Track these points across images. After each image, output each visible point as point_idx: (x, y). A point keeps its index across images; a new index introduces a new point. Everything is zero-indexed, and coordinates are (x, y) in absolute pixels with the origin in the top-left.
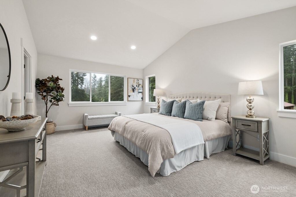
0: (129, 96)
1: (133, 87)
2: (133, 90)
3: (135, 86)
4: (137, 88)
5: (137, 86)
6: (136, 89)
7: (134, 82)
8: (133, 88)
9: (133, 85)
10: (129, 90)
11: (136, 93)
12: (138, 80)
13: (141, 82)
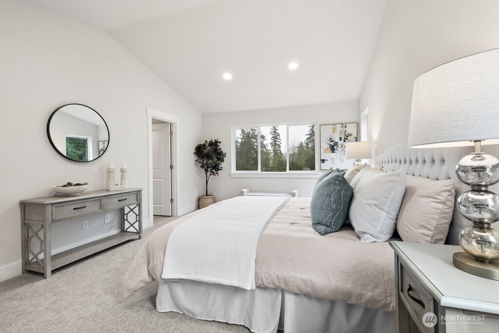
0: (323, 161)
1: (332, 141)
2: (333, 149)
3: (337, 140)
4: (340, 143)
5: (343, 139)
6: (340, 146)
7: (334, 132)
8: (332, 144)
9: (330, 139)
10: (322, 149)
11: (338, 155)
12: (345, 126)
13: (351, 129)
